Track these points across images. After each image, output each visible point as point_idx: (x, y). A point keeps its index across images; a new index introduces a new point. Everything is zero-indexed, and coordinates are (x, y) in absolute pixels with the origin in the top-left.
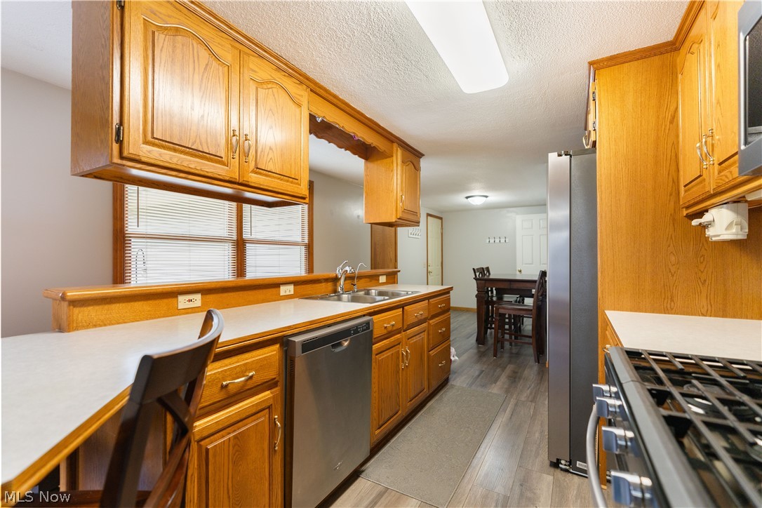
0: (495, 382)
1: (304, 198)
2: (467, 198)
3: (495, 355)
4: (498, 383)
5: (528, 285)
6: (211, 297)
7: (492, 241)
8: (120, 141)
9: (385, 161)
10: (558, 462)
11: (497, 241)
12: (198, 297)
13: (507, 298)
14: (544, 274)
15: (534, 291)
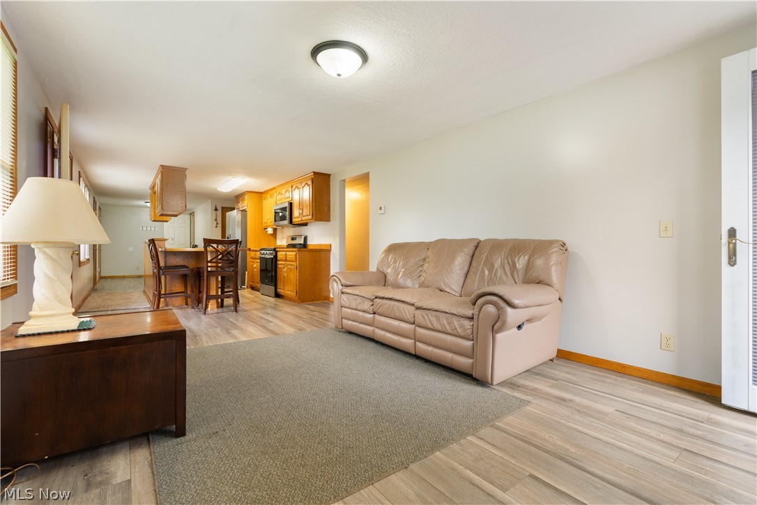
2: (146, 202)
7: (145, 229)
11: (149, 229)
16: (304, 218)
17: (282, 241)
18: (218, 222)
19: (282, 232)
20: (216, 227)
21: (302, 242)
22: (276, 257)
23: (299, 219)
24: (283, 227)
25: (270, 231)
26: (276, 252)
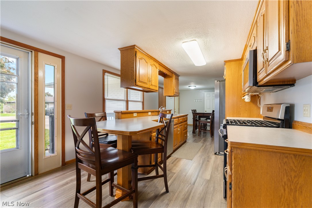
0: (200, 141)
1: (157, 91)
2: (189, 87)
3: (199, 136)
4: (201, 142)
5: (209, 115)
6: (138, 114)
7: (196, 101)
8: (136, 82)
9: (170, 78)
10: (216, 153)
11: (198, 101)
12: (136, 114)
13: (202, 119)
14: (213, 111)
15: (210, 117)
21: (280, 116)
25: (247, 98)
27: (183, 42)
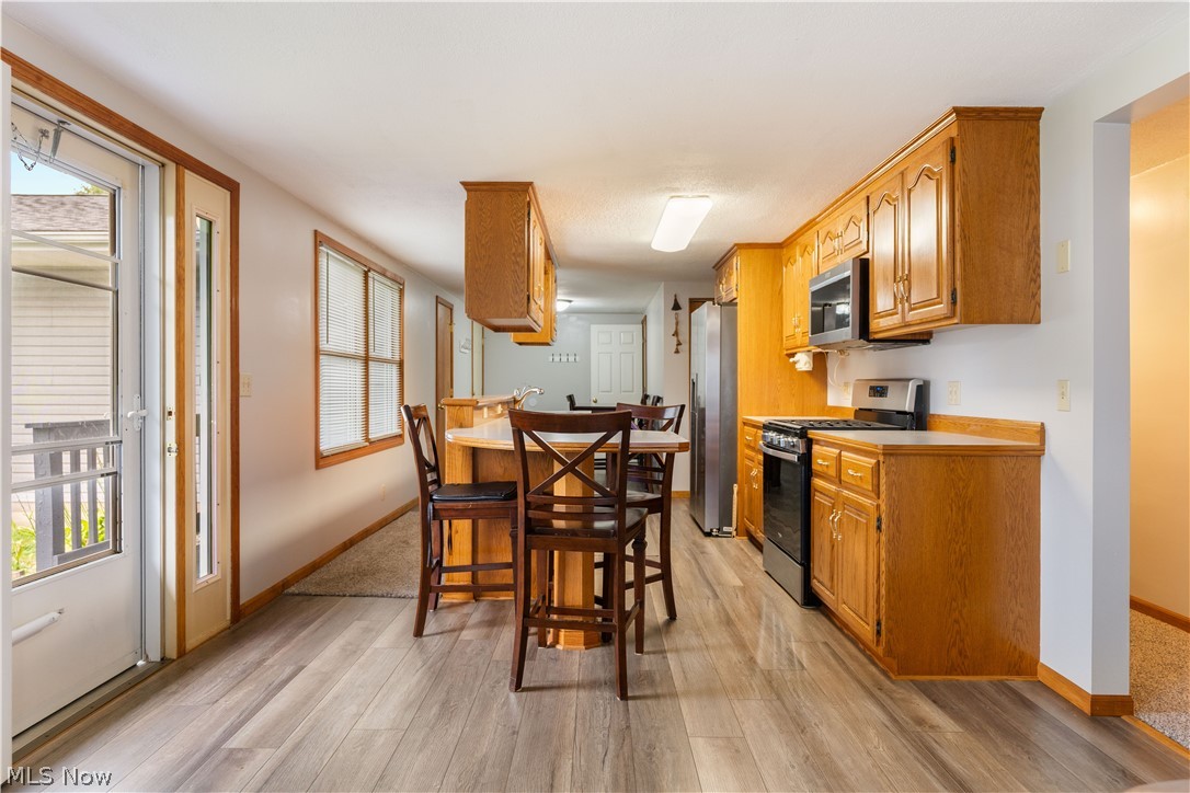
7: (557, 359)
10: (712, 530)
11: (565, 359)
16: (912, 316)
17: (842, 397)
18: (681, 338)
19: (843, 365)
20: (677, 352)
21: (908, 405)
22: (807, 458)
23: (895, 320)
24: (843, 348)
25: (803, 362)
26: (810, 443)
27: (672, 197)
